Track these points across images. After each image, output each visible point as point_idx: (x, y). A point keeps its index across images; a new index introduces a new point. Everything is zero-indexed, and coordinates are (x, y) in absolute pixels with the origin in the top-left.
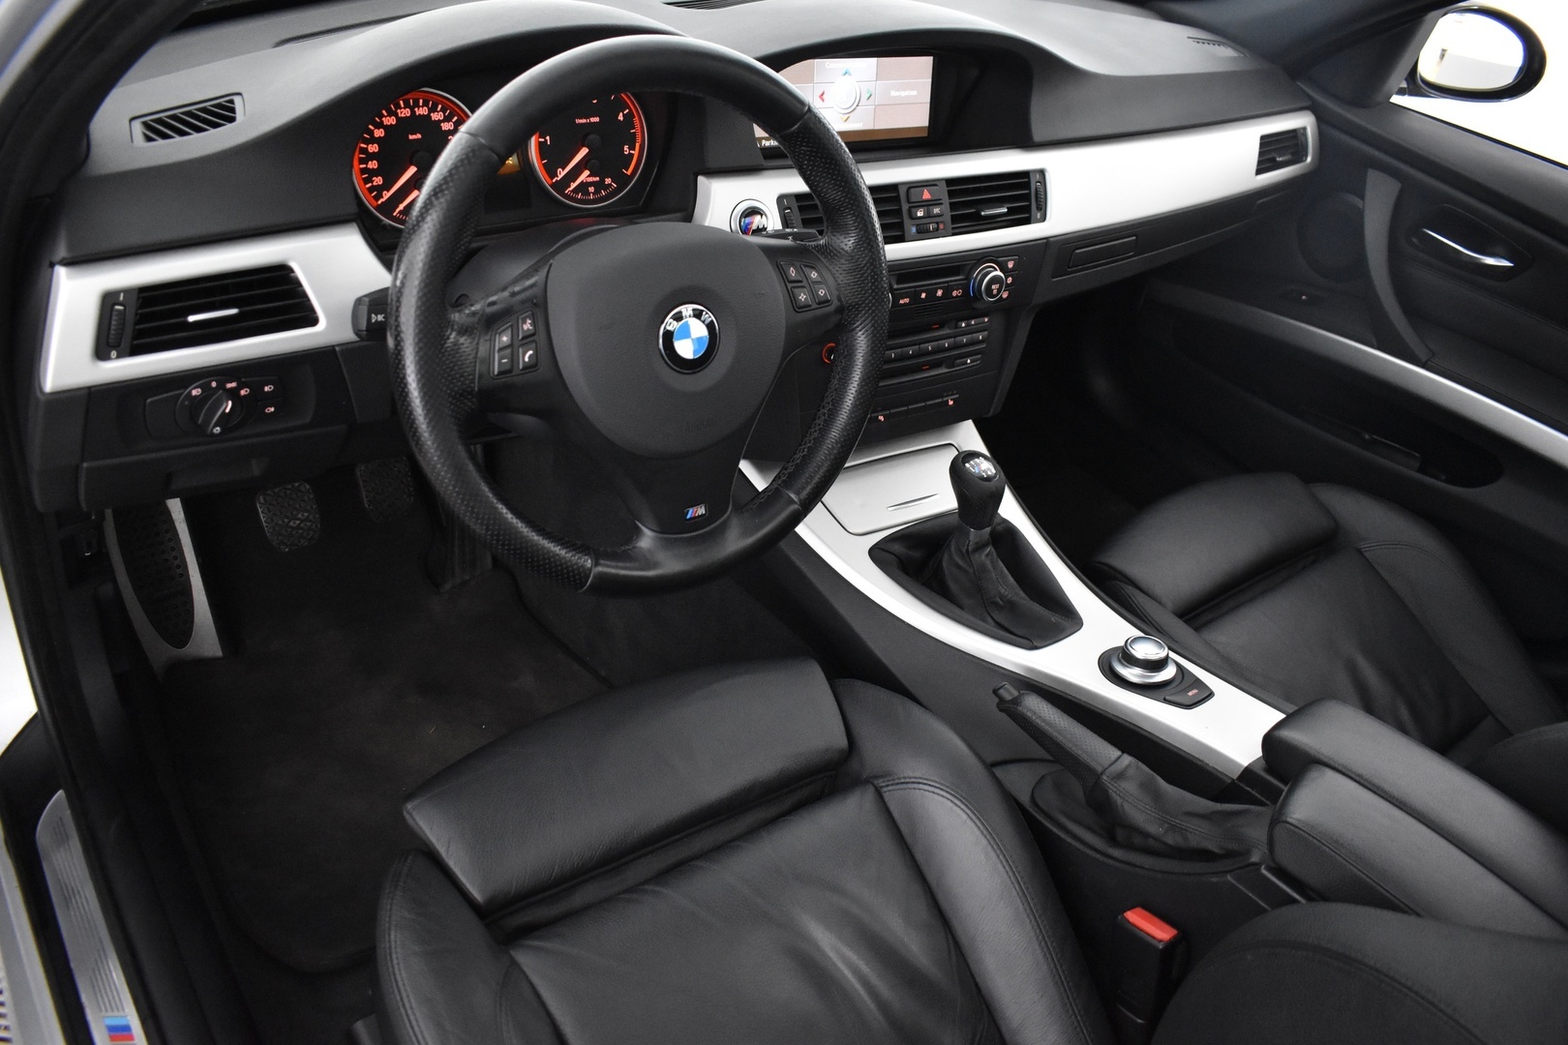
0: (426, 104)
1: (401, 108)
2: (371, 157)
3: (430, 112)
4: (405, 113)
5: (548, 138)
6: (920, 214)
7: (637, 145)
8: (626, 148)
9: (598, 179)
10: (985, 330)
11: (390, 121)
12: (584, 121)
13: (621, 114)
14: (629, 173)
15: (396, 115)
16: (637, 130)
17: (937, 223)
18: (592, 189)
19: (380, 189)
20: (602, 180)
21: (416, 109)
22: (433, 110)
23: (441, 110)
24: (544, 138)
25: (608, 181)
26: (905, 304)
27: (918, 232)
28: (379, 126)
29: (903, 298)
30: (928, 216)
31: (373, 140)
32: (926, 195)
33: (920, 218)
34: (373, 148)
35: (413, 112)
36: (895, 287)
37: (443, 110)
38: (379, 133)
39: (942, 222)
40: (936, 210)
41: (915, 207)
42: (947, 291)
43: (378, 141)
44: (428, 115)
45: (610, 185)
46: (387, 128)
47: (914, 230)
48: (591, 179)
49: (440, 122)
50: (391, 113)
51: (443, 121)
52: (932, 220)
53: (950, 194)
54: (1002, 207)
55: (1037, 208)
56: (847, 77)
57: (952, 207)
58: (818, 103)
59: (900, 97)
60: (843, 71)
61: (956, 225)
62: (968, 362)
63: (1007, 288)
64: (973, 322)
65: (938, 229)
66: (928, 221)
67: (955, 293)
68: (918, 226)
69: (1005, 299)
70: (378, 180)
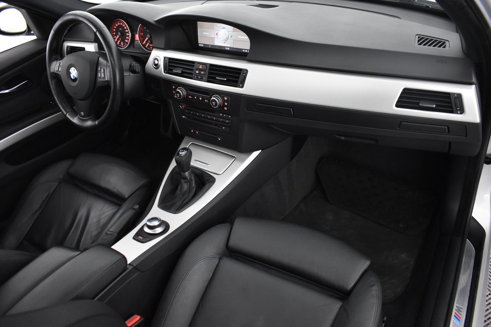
2: (114, 32)
4: (119, 24)
6: (197, 72)
10: (230, 120)
19: (115, 39)
26: (190, 98)
27: (196, 78)
28: (115, 26)
29: (190, 96)
30: (200, 73)
32: (201, 67)
33: (202, 74)
34: (114, 30)
36: (189, 92)
39: (204, 77)
40: (202, 73)
41: (202, 71)
42: (203, 99)
44: (122, 25)
49: (124, 27)
52: (201, 75)
53: (210, 69)
54: (225, 78)
55: (241, 83)
56: (224, 29)
57: (209, 73)
58: (216, 36)
59: (241, 38)
60: (223, 28)
61: (210, 80)
62: (224, 128)
63: (226, 106)
64: (225, 115)
65: (203, 79)
66: (199, 75)
67: (206, 101)
68: (197, 76)
69: (226, 110)
70: (115, 37)
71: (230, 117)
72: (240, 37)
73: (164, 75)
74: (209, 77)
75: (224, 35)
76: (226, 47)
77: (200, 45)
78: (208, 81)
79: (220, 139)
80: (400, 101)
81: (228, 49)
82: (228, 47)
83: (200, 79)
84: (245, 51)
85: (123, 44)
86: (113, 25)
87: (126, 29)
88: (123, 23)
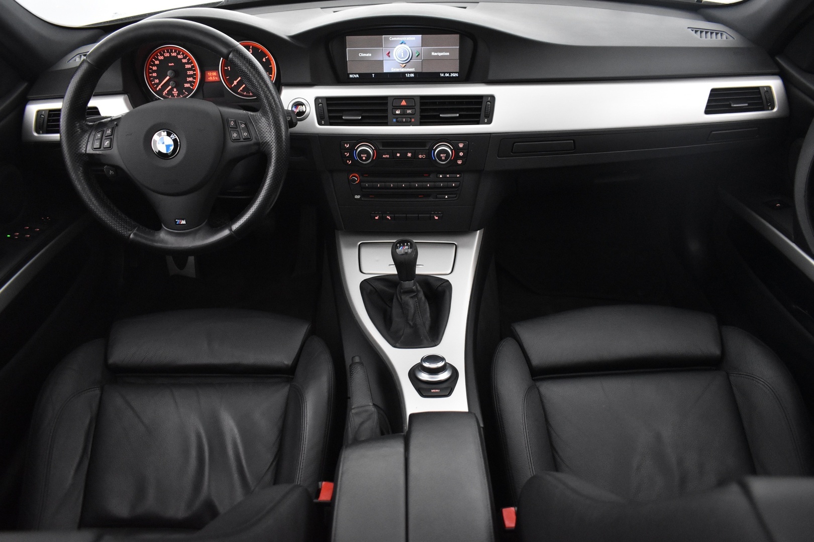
0: (175, 51)
1: (165, 53)
2: (154, 71)
3: (177, 55)
4: (167, 55)
5: (229, 67)
6: (398, 112)
7: (273, 73)
10: (458, 182)
11: (161, 58)
15: (164, 55)
16: (272, 66)
17: (411, 118)
19: (158, 84)
21: (172, 54)
22: (178, 54)
23: (181, 55)
26: (387, 158)
27: (397, 121)
28: (157, 59)
29: (385, 155)
30: (403, 114)
31: (154, 65)
32: (404, 103)
33: (409, 114)
34: (155, 68)
35: (170, 55)
36: (381, 148)
37: (183, 54)
38: (157, 62)
39: (414, 118)
40: (409, 111)
41: (396, 109)
42: (415, 155)
43: (157, 65)
44: (177, 56)
46: (160, 61)
47: (394, 120)
49: (181, 59)
50: (161, 55)
51: (183, 58)
52: (407, 116)
53: (422, 104)
54: (456, 113)
55: (485, 117)
56: (403, 45)
57: (422, 111)
58: (387, 58)
59: (438, 56)
60: (401, 42)
61: (424, 121)
62: (446, 197)
63: (460, 158)
64: (448, 176)
65: (410, 122)
66: (403, 116)
67: (420, 156)
68: (397, 118)
69: (460, 164)
70: (157, 81)
71: (458, 176)
72: (436, 54)
73: (321, 129)
74: (422, 117)
75: (402, 54)
76: (408, 73)
77: (351, 76)
78: (422, 124)
79: (437, 218)
80: (710, 105)
81: (412, 75)
82: (410, 73)
83: (406, 122)
84: (444, 75)
85: (177, 92)
86: (152, 59)
87: (188, 63)
88: (179, 52)
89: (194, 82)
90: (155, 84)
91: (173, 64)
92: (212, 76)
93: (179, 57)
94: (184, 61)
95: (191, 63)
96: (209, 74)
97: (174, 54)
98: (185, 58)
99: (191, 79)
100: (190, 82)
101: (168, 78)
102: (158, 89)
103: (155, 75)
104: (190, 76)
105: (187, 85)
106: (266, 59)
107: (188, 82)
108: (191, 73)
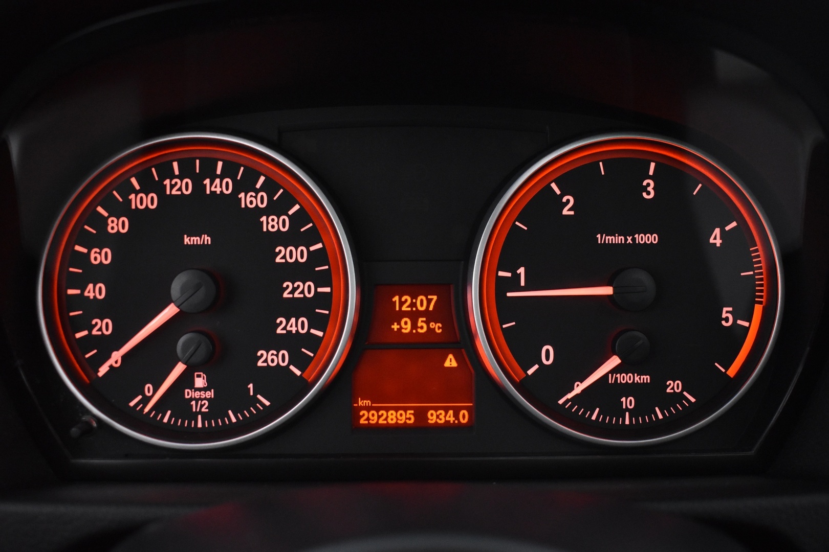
0: (230, 170)
1: (172, 176)
2: (94, 274)
3: (237, 190)
4: (181, 187)
5: (522, 270)
7: (758, 310)
8: (726, 312)
9: (646, 378)
11: (148, 201)
12: (618, 239)
13: (717, 231)
14: (732, 372)
15: (159, 189)
16: (756, 272)
18: (628, 402)
19: (107, 345)
20: (659, 384)
21: (207, 182)
22: (246, 185)
23: (262, 189)
24: (514, 270)
25: (674, 386)
28: (118, 210)
31: (102, 239)
34: (101, 257)
35: (199, 187)
37: (270, 188)
38: (118, 225)
43: (115, 241)
45: (679, 397)
46: (136, 216)
48: (625, 378)
49: (258, 212)
50: (149, 185)
51: (267, 212)
70: (104, 326)
85: (210, 394)
86: (93, 204)
87: (291, 238)
88: (252, 175)
89: (313, 343)
90: (90, 341)
91: (207, 239)
92: (414, 316)
93: (248, 200)
94: (273, 224)
95: (313, 237)
96: (403, 302)
97: (219, 187)
98: (276, 208)
99: (296, 325)
100: (292, 342)
101: (170, 311)
102: (103, 370)
103: (96, 291)
104: (296, 308)
105: (269, 358)
106: (723, 234)
107: (277, 343)
108: (305, 289)
